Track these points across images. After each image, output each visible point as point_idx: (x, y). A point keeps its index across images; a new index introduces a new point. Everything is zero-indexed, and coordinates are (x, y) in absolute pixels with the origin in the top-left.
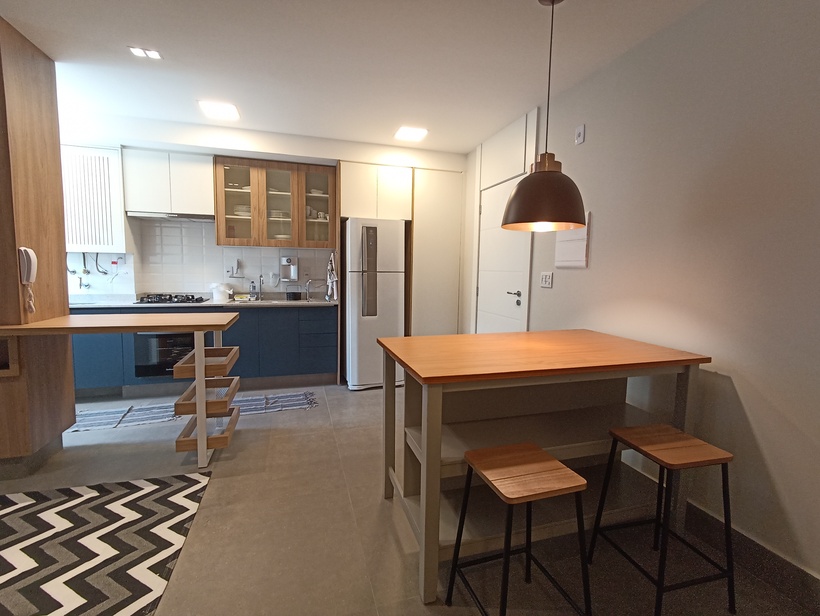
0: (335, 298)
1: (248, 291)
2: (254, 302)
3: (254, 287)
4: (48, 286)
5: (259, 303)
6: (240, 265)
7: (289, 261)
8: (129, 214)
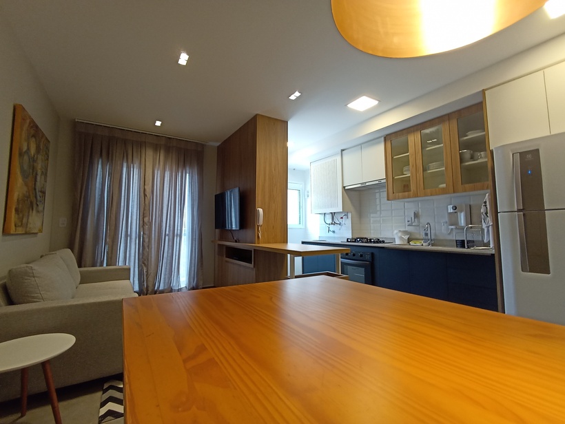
0: (492, 246)
1: (422, 237)
2: (426, 247)
3: (426, 234)
4: (273, 227)
5: (431, 248)
6: (416, 215)
7: (455, 208)
8: (346, 188)
